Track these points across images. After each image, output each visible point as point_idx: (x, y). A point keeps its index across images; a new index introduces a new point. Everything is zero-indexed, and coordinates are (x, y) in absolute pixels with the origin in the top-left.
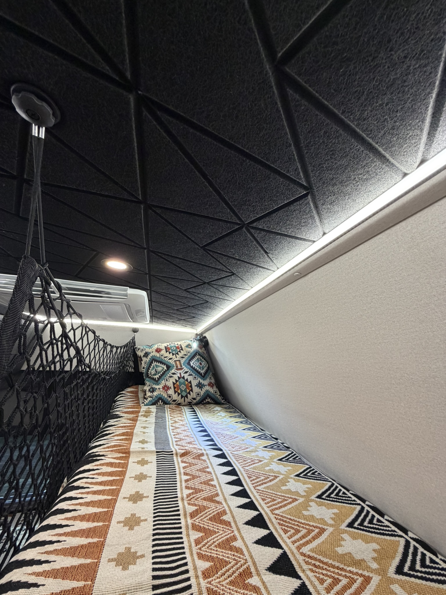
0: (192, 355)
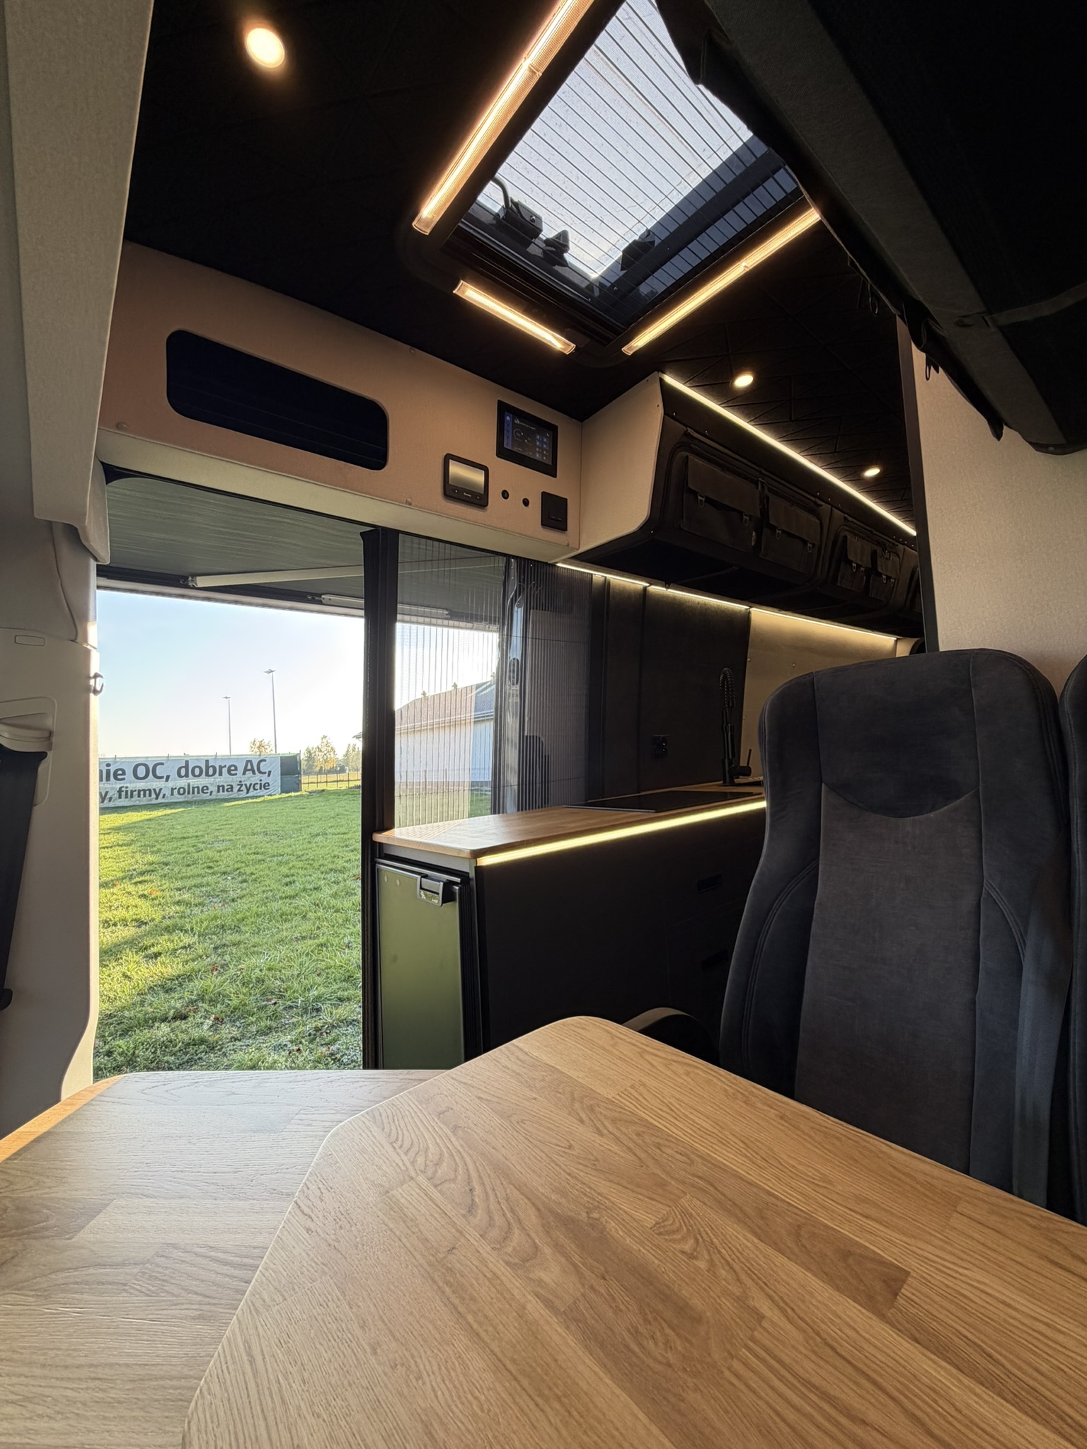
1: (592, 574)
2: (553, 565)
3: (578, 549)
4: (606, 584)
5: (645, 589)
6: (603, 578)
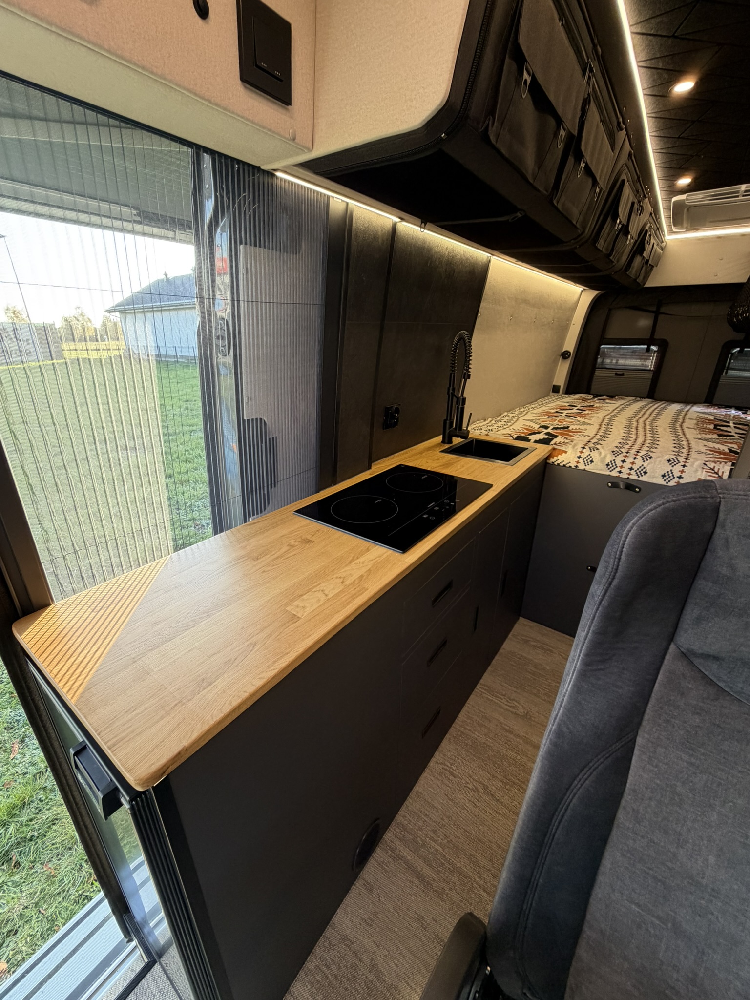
1: (328, 197)
2: (270, 174)
3: (310, 150)
4: (347, 218)
5: (394, 227)
6: (343, 206)
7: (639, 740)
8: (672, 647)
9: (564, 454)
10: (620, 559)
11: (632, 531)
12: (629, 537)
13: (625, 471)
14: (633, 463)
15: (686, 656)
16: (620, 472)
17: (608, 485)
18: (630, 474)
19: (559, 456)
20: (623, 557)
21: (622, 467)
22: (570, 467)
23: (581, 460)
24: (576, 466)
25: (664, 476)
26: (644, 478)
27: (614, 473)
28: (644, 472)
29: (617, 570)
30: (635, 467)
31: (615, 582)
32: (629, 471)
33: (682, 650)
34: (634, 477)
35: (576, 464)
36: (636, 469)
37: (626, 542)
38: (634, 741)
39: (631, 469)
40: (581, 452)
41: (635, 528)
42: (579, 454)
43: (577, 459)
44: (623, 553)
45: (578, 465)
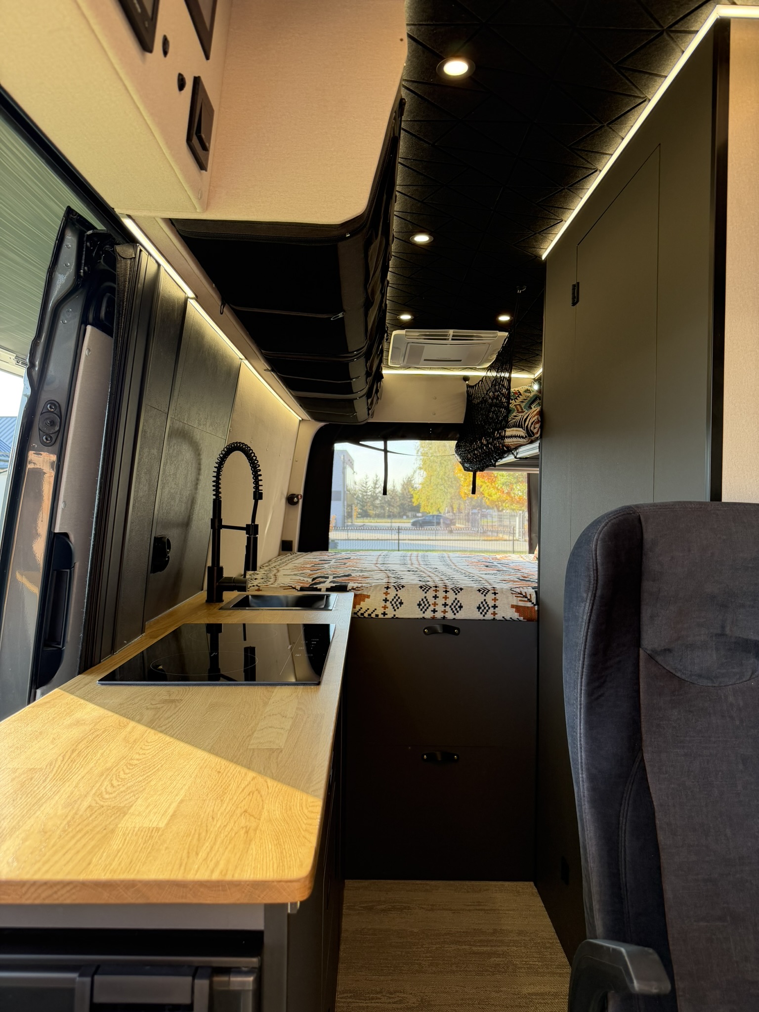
0: (533, 399)
7: (647, 757)
8: (641, 651)
9: (366, 600)
10: (597, 570)
11: (598, 545)
12: (598, 549)
13: (440, 608)
14: (446, 598)
15: (651, 657)
16: (434, 611)
17: (424, 632)
18: (445, 612)
19: (362, 603)
20: (599, 567)
21: (435, 604)
22: (377, 615)
23: (388, 604)
24: (384, 614)
25: (479, 608)
26: (461, 615)
27: (429, 615)
28: (459, 607)
29: (597, 581)
30: (449, 602)
31: (599, 593)
32: (443, 608)
33: (648, 652)
34: (450, 615)
35: (382, 611)
36: (450, 604)
37: (597, 555)
38: (642, 760)
39: (445, 605)
40: (386, 593)
41: (599, 542)
42: (384, 597)
43: (383, 604)
44: (598, 564)
45: (387, 611)
